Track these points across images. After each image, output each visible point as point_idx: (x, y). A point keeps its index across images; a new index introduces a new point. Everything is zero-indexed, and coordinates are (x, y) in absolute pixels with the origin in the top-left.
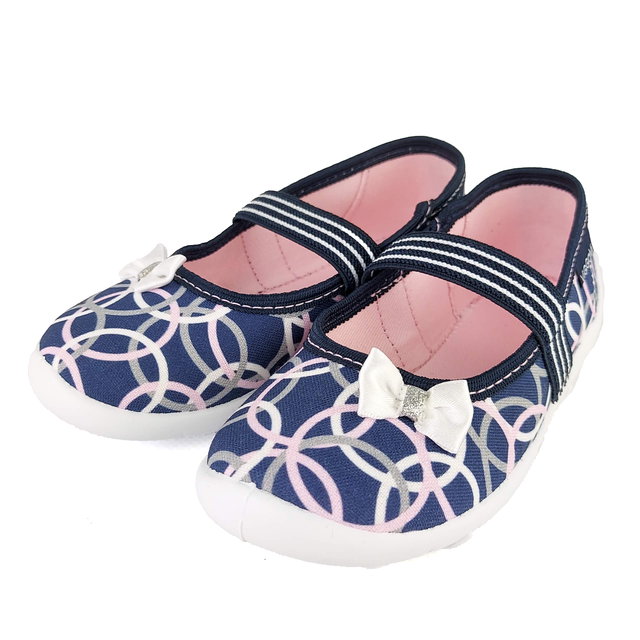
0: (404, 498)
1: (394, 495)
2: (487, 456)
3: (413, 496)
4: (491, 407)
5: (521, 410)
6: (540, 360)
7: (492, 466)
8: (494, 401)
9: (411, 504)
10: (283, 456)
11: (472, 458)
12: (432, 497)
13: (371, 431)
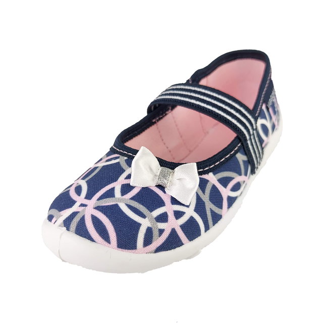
0: (156, 233)
1: (149, 231)
2: (209, 206)
3: (161, 232)
4: (212, 178)
5: (231, 179)
6: (242, 150)
7: (212, 211)
8: (214, 174)
9: (160, 236)
10: (84, 211)
11: (200, 207)
12: (173, 231)
13: (138, 194)
